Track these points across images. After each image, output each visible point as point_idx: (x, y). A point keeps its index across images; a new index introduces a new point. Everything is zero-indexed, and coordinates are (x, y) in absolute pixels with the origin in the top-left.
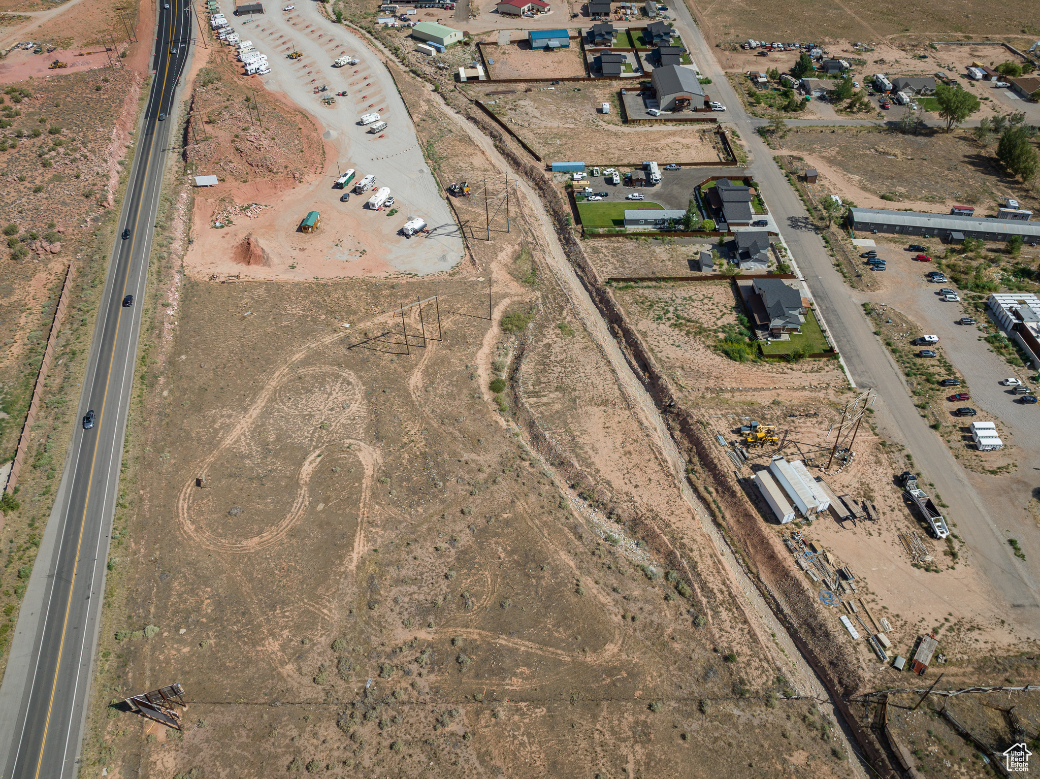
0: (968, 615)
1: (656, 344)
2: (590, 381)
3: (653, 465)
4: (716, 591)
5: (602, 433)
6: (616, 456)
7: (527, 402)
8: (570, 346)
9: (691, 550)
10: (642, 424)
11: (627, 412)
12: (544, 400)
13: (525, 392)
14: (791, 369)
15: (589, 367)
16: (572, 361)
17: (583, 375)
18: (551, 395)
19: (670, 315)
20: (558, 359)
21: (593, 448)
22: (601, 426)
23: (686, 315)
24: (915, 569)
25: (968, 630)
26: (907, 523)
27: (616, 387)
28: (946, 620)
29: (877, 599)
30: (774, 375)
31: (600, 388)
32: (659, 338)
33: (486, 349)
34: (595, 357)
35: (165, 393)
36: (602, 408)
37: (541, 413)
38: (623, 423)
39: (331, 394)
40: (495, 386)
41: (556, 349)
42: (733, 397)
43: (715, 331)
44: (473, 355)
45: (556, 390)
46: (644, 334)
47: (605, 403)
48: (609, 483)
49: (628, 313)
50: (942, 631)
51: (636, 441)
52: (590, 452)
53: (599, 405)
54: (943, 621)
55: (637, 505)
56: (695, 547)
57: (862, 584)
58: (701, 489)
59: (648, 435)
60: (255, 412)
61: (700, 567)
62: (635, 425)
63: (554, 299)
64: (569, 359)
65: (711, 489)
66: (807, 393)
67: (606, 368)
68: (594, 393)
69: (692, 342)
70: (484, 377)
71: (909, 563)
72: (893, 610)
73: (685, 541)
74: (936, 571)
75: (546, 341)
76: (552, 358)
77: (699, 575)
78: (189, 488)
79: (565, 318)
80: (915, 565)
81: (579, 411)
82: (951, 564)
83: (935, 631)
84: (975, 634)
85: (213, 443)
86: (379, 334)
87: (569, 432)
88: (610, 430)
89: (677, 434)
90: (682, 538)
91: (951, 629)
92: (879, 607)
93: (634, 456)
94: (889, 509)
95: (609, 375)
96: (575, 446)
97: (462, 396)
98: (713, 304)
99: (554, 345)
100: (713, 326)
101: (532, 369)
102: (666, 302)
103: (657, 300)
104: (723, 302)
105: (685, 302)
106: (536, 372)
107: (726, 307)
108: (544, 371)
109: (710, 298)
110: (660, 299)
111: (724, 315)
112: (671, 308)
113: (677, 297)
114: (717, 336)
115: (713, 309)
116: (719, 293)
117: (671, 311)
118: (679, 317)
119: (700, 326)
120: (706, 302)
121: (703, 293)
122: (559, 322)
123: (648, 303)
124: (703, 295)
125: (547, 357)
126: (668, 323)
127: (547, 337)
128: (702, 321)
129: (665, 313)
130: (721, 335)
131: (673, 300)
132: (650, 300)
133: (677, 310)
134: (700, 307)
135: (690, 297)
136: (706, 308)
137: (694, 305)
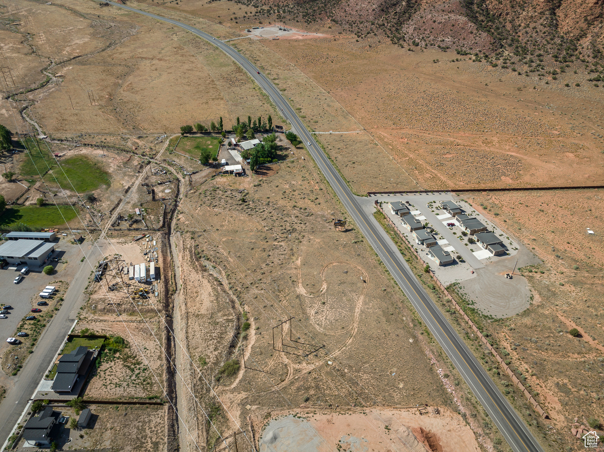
1: (156, 351)
3: (189, 287)
5: (204, 302)
6: (202, 291)
7: (233, 317)
8: (204, 349)
10: (186, 304)
11: (189, 311)
12: (225, 318)
13: (233, 321)
15: (198, 336)
16: (206, 339)
17: (203, 331)
18: (221, 320)
19: (137, 372)
20: (213, 341)
21: (210, 294)
22: (204, 304)
23: (128, 371)
26: (111, 267)
27: (189, 324)
31: (197, 324)
32: (153, 355)
33: (250, 347)
34: (193, 343)
36: (200, 313)
37: (228, 310)
38: (193, 305)
39: (325, 319)
40: (248, 327)
41: (212, 348)
44: (257, 341)
45: (218, 322)
46: (160, 358)
47: (198, 316)
48: (209, 282)
49: (160, 375)
51: (191, 297)
52: (212, 293)
53: (201, 315)
58: (174, 284)
59: (185, 299)
62: (188, 305)
63: (202, 388)
65: (170, 283)
67: (189, 335)
68: (201, 321)
69: (136, 351)
70: (252, 331)
75: (216, 353)
76: (215, 341)
81: (210, 312)
86: (309, 356)
87: (218, 302)
88: (200, 303)
89: (171, 306)
93: (195, 291)
94: (113, 271)
95: (190, 330)
96: (217, 297)
97: (263, 319)
98: (106, 380)
99: (213, 350)
100: (118, 362)
101: (227, 335)
102: (133, 383)
103: (138, 386)
104: (99, 381)
105: (122, 383)
106: (226, 332)
107: (100, 376)
108: (222, 334)
109: (104, 385)
110: (136, 387)
111: (106, 370)
112: (133, 377)
113: (124, 387)
114: (120, 354)
115: (109, 375)
116: (96, 389)
117: (134, 376)
118: (133, 370)
119: (125, 362)
120: (109, 382)
121: (105, 390)
122: (205, 367)
123: (144, 383)
124: (106, 388)
125: (219, 342)
126: (142, 366)
127: (214, 356)
128: (121, 366)
129: (139, 374)
130: (117, 355)
131: (128, 385)
132: (142, 386)
133: (131, 377)
134: (115, 378)
135: (116, 387)
136: (112, 377)
137: (117, 381)
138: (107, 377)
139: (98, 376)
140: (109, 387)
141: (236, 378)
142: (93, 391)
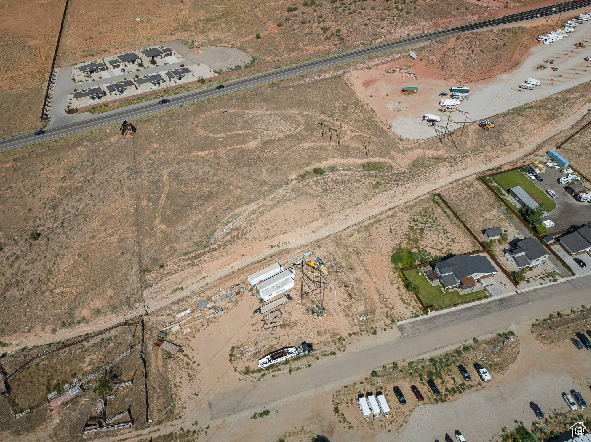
0: (199, 375)
2: (337, 200)
4: (200, 259)
5: (298, 209)
6: (282, 216)
8: (364, 189)
9: (224, 248)
14: (398, 288)
15: (349, 198)
17: (341, 197)
18: (319, 189)
19: (421, 225)
20: (349, 186)
21: (285, 208)
22: (303, 208)
23: (426, 232)
24: (230, 348)
25: (189, 374)
26: (268, 346)
28: (194, 362)
29: (204, 327)
30: (388, 279)
31: (334, 205)
33: (342, 161)
35: (268, 91)
36: (318, 207)
39: (286, 126)
40: (317, 170)
41: (358, 184)
42: (355, 260)
43: (418, 247)
44: (335, 158)
45: (324, 190)
47: (322, 208)
50: (186, 359)
51: (296, 222)
52: (281, 207)
54: (193, 360)
55: (249, 227)
56: (226, 249)
57: (214, 320)
60: (268, 112)
61: (214, 253)
64: (351, 190)
66: (376, 297)
68: (329, 203)
69: (399, 238)
70: (323, 164)
71: (234, 345)
72: (197, 335)
73: (229, 245)
74: (230, 360)
75: (362, 180)
76: (349, 184)
77: (209, 252)
78: (222, 111)
79: (388, 183)
80: (233, 348)
81: (311, 200)
82: (239, 369)
83: (185, 355)
84: (186, 377)
85: (246, 109)
86: (334, 128)
87: (293, 198)
88: (301, 212)
90: (231, 244)
91: (188, 364)
92: (199, 328)
93: (284, 222)
94: (277, 337)
97: (303, 161)
98: (448, 244)
99: (361, 183)
100: (422, 246)
101: (336, 179)
102: (434, 222)
103: (434, 218)
104: (453, 248)
105: (440, 231)
106: (334, 181)
107: (448, 250)
108: (337, 183)
109: (454, 242)
110: (436, 219)
111: (439, 250)
112: (429, 225)
113: (443, 226)
114: (412, 248)
115: (442, 244)
116: (463, 245)
117: (426, 225)
118: (422, 229)
119: (419, 240)
120: (448, 240)
121: (457, 238)
122: (382, 181)
123: (427, 214)
124: (455, 238)
125: (349, 182)
126: (412, 225)
127: (367, 180)
128: (425, 240)
129: (422, 223)
130: (415, 250)
131: (439, 225)
132: (432, 215)
133: (429, 227)
134: (440, 238)
135: (448, 232)
136: (440, 241)
137: (441, 235)
138: (444, 244)
139: (450, 252)
140: (453, 237)
141: (380, 163)
142: (466, 247)
